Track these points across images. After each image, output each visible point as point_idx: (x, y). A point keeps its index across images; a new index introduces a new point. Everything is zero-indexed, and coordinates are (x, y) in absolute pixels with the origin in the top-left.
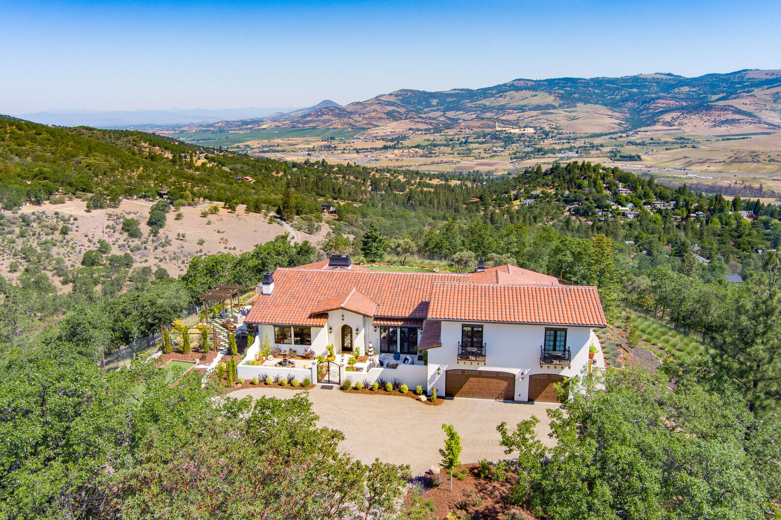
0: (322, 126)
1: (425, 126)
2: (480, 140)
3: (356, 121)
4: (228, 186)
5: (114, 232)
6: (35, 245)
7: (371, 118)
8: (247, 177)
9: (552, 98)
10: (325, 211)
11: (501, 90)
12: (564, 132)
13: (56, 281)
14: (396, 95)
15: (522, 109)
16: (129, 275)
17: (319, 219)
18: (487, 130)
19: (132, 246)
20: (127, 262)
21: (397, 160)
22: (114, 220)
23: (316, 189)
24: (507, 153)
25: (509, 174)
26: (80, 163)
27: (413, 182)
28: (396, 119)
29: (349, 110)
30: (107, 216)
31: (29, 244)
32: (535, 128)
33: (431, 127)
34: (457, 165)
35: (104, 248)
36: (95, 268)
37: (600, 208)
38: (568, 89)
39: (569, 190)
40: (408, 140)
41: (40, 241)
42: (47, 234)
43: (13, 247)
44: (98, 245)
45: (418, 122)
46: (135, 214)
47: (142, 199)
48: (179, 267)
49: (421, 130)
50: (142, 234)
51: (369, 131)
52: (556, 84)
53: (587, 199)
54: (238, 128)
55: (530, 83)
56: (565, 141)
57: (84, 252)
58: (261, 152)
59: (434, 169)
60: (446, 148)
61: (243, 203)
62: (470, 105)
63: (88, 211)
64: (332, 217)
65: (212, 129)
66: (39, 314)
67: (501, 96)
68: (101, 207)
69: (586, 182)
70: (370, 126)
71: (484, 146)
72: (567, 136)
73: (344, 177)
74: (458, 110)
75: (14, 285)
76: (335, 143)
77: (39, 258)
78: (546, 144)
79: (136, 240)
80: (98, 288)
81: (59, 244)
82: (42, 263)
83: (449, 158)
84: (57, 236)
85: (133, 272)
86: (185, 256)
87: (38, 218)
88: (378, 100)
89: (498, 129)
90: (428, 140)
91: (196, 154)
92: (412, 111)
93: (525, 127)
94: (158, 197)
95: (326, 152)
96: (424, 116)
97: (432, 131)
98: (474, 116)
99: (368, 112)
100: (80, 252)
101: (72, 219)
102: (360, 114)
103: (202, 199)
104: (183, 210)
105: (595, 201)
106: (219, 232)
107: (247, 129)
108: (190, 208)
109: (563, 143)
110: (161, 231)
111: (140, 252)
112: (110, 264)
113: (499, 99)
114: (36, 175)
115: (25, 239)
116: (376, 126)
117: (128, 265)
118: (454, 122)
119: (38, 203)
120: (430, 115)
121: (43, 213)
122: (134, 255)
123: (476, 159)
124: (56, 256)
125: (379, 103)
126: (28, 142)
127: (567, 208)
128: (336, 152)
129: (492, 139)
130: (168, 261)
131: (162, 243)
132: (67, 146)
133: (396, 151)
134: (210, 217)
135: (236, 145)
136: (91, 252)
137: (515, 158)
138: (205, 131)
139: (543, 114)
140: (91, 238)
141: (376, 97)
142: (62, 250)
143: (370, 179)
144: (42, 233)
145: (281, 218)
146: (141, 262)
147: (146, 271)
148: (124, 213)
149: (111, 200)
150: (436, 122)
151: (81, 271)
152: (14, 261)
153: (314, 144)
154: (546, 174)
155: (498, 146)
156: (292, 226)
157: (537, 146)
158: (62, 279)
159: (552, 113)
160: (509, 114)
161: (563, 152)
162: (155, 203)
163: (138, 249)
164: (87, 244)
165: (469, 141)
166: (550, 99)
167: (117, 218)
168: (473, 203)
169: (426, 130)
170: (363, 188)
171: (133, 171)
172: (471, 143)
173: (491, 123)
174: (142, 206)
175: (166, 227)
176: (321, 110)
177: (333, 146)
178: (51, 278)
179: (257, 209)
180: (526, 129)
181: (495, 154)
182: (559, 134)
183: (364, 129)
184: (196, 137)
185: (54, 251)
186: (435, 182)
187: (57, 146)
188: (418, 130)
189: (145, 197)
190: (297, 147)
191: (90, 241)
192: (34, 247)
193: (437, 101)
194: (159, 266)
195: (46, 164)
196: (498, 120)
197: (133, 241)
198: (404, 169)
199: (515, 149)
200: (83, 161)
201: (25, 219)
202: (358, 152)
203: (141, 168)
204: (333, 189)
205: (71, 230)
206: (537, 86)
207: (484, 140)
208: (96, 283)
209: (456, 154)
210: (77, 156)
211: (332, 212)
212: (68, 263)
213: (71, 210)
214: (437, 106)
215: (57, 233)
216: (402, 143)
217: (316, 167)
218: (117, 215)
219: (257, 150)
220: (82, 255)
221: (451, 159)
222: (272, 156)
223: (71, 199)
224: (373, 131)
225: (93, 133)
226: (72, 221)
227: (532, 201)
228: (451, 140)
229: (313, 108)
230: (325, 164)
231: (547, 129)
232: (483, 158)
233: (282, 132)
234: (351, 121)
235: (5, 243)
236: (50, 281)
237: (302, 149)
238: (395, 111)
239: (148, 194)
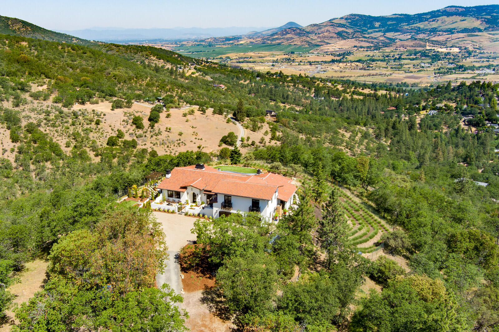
0: (286, 43)
1: (367, 44)
2: (411, 57)
3: (312, 39)
4: (205, 93)
5: (127, 124)
6: (80, 131)
7: (324, 37)
8: (221, 85)
9: (479, 22)
10: (268, 114)
11: (434, 15)
12: (485, 51)
13: (92, 154)
14: (346, 19)
15: (451, 31)
16: (134, 153)
17: (263, 121)
18: (419, 49)
19: (138, 134)
20: (134, 144)
21: (341, 72)
22: (128, 116)
23: (270, 96)
24: (432, 68)
25: (431, 86)
26: (110, 74)
27: (348, 91)
28: (344, 38)
29: (308, 30)
30: (124, 113)
31: (77, 130)
32: (460, 48)
33: (372, 45)
34: (390, 77)
35: (120, 135)
36: (114, 147)
37: (489, 121)
38: (495, 14)
39: (467, 105)
40: (352, 56)
41: (83, 129)
42: (87, 124)
43: (68, 132)
44: (117, 133)
45: (362, 41)
46: (141, 112)
47: (146, 103)
48: (165, 150)
49: (364, 47)
50: (144, 127)
51: (322, 48)
52: (483, 10)
53: (480, 113)
54: (223, 43)
55: (460, 10)
56: (485, 60)
57: (108, 137)
58: (237, 62)
59: (369, 80)
60: (382, 63)
61: (212, 107)
62: (406, 27)
63: (112, 110)
64: (273, 119)
65: (204, 43)
66: (81, 174)
67: (434, 21)
68: (121, 107)
69: (482, 99)
70: (323, 44)
71: (415, 62)
72: (488, 55)
73: (294, 86)
74: (397, 31)
75: (68, 155)
76: (294, 56)
77: (82, 139)
78: (468, 62)
79: (140, 130)
80: (115, 161)
81: (94, 131)
82: (84, 142)
83: (384, 71)
84: (93, 125)
85: (137, 151)
86: (169, 143)
87: (83, 113)
88: (331, 23)
89: (428, 48)
90: (369, 56)
91: (188, 65)
92: (358, 32)
93: (452, 47)
94: (156, 101)
95: (286, 63)
96: (367, 36)
97: (372, 48)
98: (409, 37)
99: (322, 32)
100: (106, 137)
101: (102, 115)
102: (316, 34)
103: (185, 103)
104: (172, 111)
105: (487, 115)
106: (193, 127)
107: (229, 44)
108: (176, 109)
109: (483, 61)
110: (156, 125)
111: (142, 138)
112: (123, 145)
113: (431, 23)
114: (82, 85)
115: (74, 126)
116: (328, 43)
117: (134, 147)
118: (392, 41)
119: (83, 103)
120: (372, 35)
121: (86, 110)
122: (138, 140)
123: (406, 72)
124: (92, 139)
125: (332, 25)
126: (78, 58)
127: (463, 119)
128: (294, 64)
129: (421, 56)
130: (158, 145)
131: (156, 133)
132: (102, 62)
133: (341, 64)
134: (189, 117)
135: (219, 56)
136: (113, 137)
137: (439, 73)
138: (198, 45)
139: (469, 36)
140: (113, 128)
141: (330, 20)
142: (96, 135)
143: (315, 87)
144: (84, 123)
145: (236, 120)
146: (142, 145)
147: (144, 151)
148: (134, 112)
149: (127, 103)
150: (376, 41)
151: (106, 149)
152: (68, 140)
153: (278, 57)
154: (453, 90)
155: (425, 62)
156: (242, 125)
157: (459, 64)
158: (94, 153)
159: (477, 35)
160: (439, 35)
161: (481, 69)
162: (154, 106)
163: (141, 136)
164: (110, 131)
165: (402, 57)
166: (477, 23)
167: (130, 115)
168: (389, 111)
169: (368, 47)
170: (308, 95)
171: (143, 80)
172: (404, 59)
173: (422, 43)
174: (146, 107)
175: (160, 122)
176: (285, 30)
177: (292, 59)
178: (88, 152)
179: (220, 113)
180: (452, 49)
181: (422, 69)
182: (481, 53)
183: (318, 46)
184: (191, 50)
185: (91, 135)
186: (367, 91)
187: (95, 62)
188: (361, 47)
189: (148, 101)
190: (265, 59)
191: (112, 130)
192: (79, 132)
193: (379, 23)
194: (153, 148)
195: (89, 75)
196: (429, 41)
197: (138, 131)
198: (345, 79)
199: (440, 65)
200: (111, 73)
201: (75, 114)
202: (311, 64)
203: (149, 78)
204: (283, 96)
205: (102, 122)
206: (466, 12)
207: (415, 57)
208: (114, 157)
209: (389, 68)
210: (108, 69)
211: (273, 116)
212: (98, 143)
213: (102, 109)
214: (379, 27)
215: (93, 123)
216: (346, 58)
217: (274, 77)
218: (130, 113)
219: (234, 61)
220: (107, 139)
221: (384, 72)
222: (245, 66)
223: (102, 101)
224: (325, 48)
225: (120, 49)
226: (102, 116)
227: (436, 112)
228: (387, 56)
229: (280, 28)
230: (282, 75)
231: (471, 49)
232: (411, 72)
233: (255, 47)
234: (308, 39)
235: (64, 129)
236: (88, 154)
237: (268, 61)
238: (344, 32)
239: (150, 99)
